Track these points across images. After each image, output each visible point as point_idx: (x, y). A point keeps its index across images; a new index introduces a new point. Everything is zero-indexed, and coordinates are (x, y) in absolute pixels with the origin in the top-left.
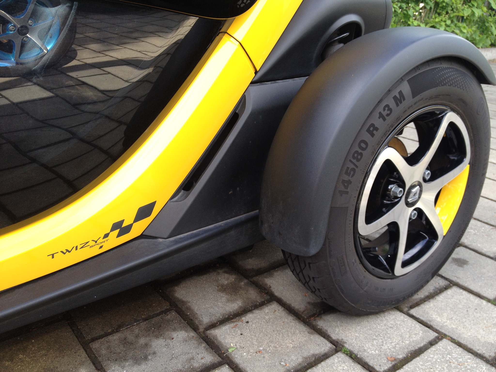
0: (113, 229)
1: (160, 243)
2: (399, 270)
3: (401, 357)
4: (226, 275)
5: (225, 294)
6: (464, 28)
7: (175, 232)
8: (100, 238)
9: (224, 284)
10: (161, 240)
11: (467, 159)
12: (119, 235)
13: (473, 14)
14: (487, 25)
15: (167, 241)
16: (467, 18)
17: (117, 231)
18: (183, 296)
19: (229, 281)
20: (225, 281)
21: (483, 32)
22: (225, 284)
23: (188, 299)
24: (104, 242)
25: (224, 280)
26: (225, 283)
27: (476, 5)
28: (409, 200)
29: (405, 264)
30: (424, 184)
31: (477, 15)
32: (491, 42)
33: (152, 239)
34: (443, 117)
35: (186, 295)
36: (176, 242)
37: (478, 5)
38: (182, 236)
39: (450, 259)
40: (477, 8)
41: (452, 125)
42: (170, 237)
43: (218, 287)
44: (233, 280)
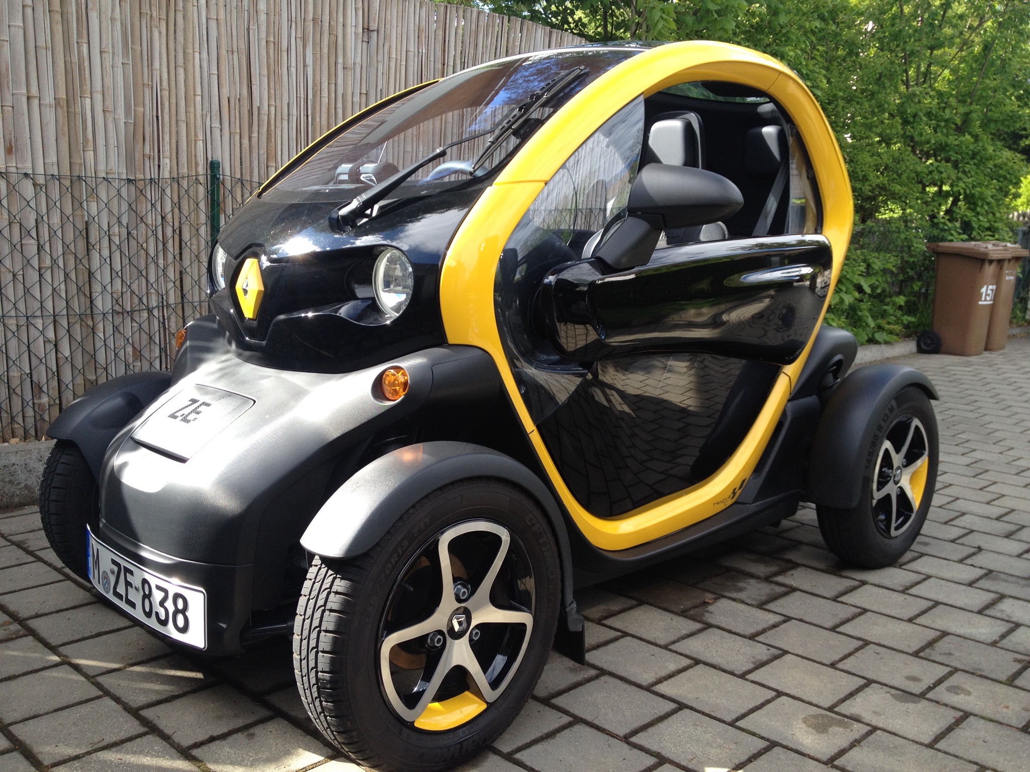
2: (893, 533)
3: (908, 585)
6: (833, 320)
7: (756, 500)
10: (748, 505)
11: (926, 453)
13: (842, 301)
14: (860, 314)
15: (751, 506)
16: (835, 307)
21: (855, 323)
27: (844, 289)
28: (896, 479)
29: (897, 528)
30: (903, 469)
31: (847, 302)
32: (868, 336)
33: (742, 504)
34: (911, 422)
37: (847, 289)
38: (758, 503)
39: (915, 542)
40: (846, 293)
41: (917, 428)
42: (753, 503)
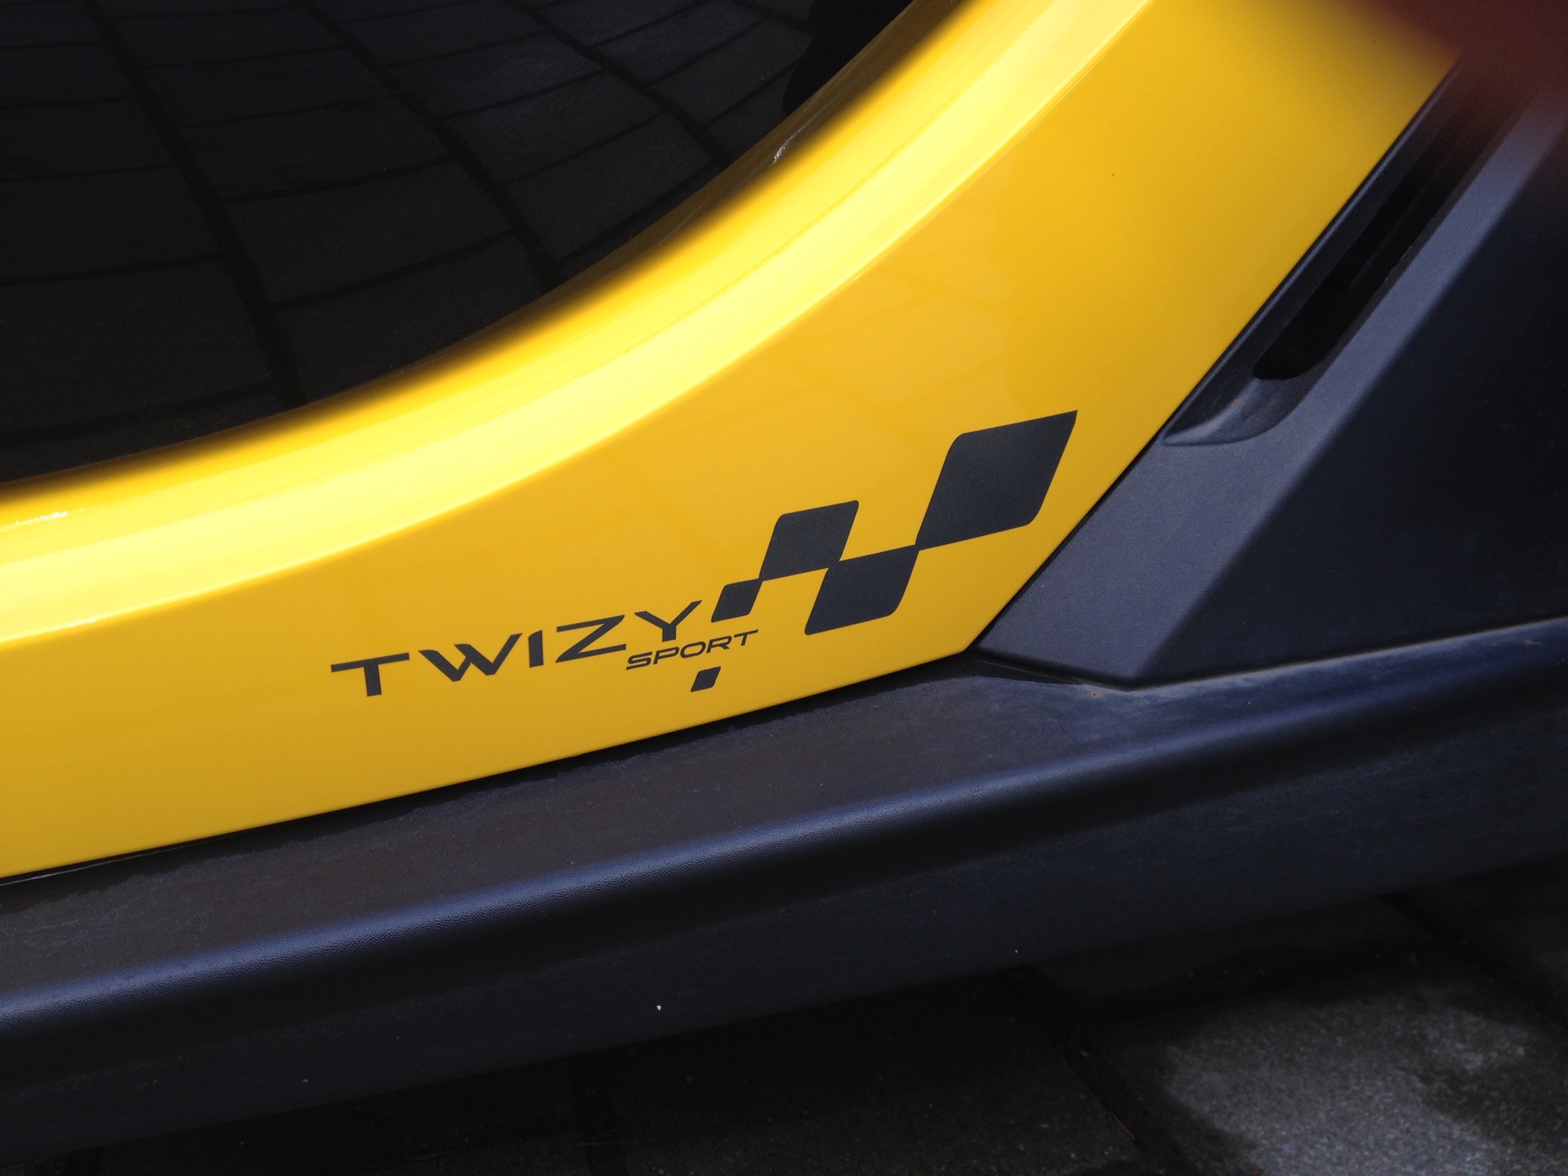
0: (780, 562)
1: (1089, 707)
4: (1470, 1019)
5: (1477, 1128)
8: (694, 605)
9: (1464, 1071)
10: (1096, 692)
12: (822, 619)
15: (1138, 699)
17: (807, 585)
18: (1214, 1102)
19: (1494, 1055)
20: (1465, 1050)
22: (1468, 1067)
23: (1243, 1128)
24: (724, 646)
25: (1460, 1046)
26: (1468, 1062)
33: (1037, 680)
35: (1229, 1097)
36: (1203, 712)
38: (1240, 680)
43: (1426, 1080)
44: (1521, 1051)
